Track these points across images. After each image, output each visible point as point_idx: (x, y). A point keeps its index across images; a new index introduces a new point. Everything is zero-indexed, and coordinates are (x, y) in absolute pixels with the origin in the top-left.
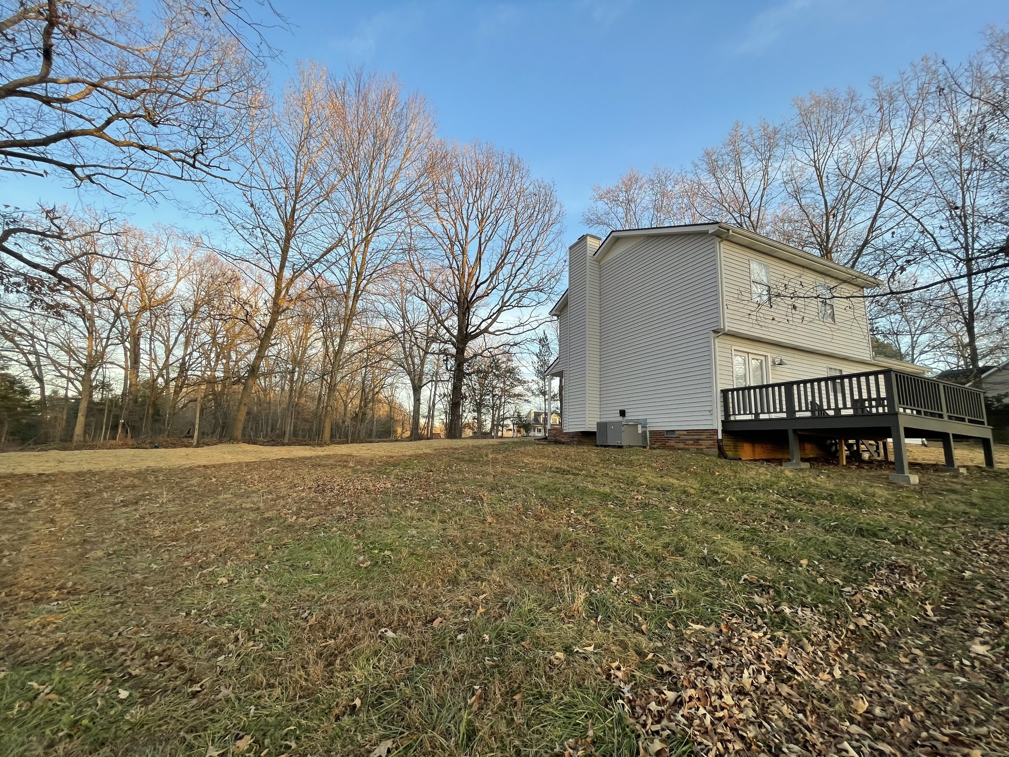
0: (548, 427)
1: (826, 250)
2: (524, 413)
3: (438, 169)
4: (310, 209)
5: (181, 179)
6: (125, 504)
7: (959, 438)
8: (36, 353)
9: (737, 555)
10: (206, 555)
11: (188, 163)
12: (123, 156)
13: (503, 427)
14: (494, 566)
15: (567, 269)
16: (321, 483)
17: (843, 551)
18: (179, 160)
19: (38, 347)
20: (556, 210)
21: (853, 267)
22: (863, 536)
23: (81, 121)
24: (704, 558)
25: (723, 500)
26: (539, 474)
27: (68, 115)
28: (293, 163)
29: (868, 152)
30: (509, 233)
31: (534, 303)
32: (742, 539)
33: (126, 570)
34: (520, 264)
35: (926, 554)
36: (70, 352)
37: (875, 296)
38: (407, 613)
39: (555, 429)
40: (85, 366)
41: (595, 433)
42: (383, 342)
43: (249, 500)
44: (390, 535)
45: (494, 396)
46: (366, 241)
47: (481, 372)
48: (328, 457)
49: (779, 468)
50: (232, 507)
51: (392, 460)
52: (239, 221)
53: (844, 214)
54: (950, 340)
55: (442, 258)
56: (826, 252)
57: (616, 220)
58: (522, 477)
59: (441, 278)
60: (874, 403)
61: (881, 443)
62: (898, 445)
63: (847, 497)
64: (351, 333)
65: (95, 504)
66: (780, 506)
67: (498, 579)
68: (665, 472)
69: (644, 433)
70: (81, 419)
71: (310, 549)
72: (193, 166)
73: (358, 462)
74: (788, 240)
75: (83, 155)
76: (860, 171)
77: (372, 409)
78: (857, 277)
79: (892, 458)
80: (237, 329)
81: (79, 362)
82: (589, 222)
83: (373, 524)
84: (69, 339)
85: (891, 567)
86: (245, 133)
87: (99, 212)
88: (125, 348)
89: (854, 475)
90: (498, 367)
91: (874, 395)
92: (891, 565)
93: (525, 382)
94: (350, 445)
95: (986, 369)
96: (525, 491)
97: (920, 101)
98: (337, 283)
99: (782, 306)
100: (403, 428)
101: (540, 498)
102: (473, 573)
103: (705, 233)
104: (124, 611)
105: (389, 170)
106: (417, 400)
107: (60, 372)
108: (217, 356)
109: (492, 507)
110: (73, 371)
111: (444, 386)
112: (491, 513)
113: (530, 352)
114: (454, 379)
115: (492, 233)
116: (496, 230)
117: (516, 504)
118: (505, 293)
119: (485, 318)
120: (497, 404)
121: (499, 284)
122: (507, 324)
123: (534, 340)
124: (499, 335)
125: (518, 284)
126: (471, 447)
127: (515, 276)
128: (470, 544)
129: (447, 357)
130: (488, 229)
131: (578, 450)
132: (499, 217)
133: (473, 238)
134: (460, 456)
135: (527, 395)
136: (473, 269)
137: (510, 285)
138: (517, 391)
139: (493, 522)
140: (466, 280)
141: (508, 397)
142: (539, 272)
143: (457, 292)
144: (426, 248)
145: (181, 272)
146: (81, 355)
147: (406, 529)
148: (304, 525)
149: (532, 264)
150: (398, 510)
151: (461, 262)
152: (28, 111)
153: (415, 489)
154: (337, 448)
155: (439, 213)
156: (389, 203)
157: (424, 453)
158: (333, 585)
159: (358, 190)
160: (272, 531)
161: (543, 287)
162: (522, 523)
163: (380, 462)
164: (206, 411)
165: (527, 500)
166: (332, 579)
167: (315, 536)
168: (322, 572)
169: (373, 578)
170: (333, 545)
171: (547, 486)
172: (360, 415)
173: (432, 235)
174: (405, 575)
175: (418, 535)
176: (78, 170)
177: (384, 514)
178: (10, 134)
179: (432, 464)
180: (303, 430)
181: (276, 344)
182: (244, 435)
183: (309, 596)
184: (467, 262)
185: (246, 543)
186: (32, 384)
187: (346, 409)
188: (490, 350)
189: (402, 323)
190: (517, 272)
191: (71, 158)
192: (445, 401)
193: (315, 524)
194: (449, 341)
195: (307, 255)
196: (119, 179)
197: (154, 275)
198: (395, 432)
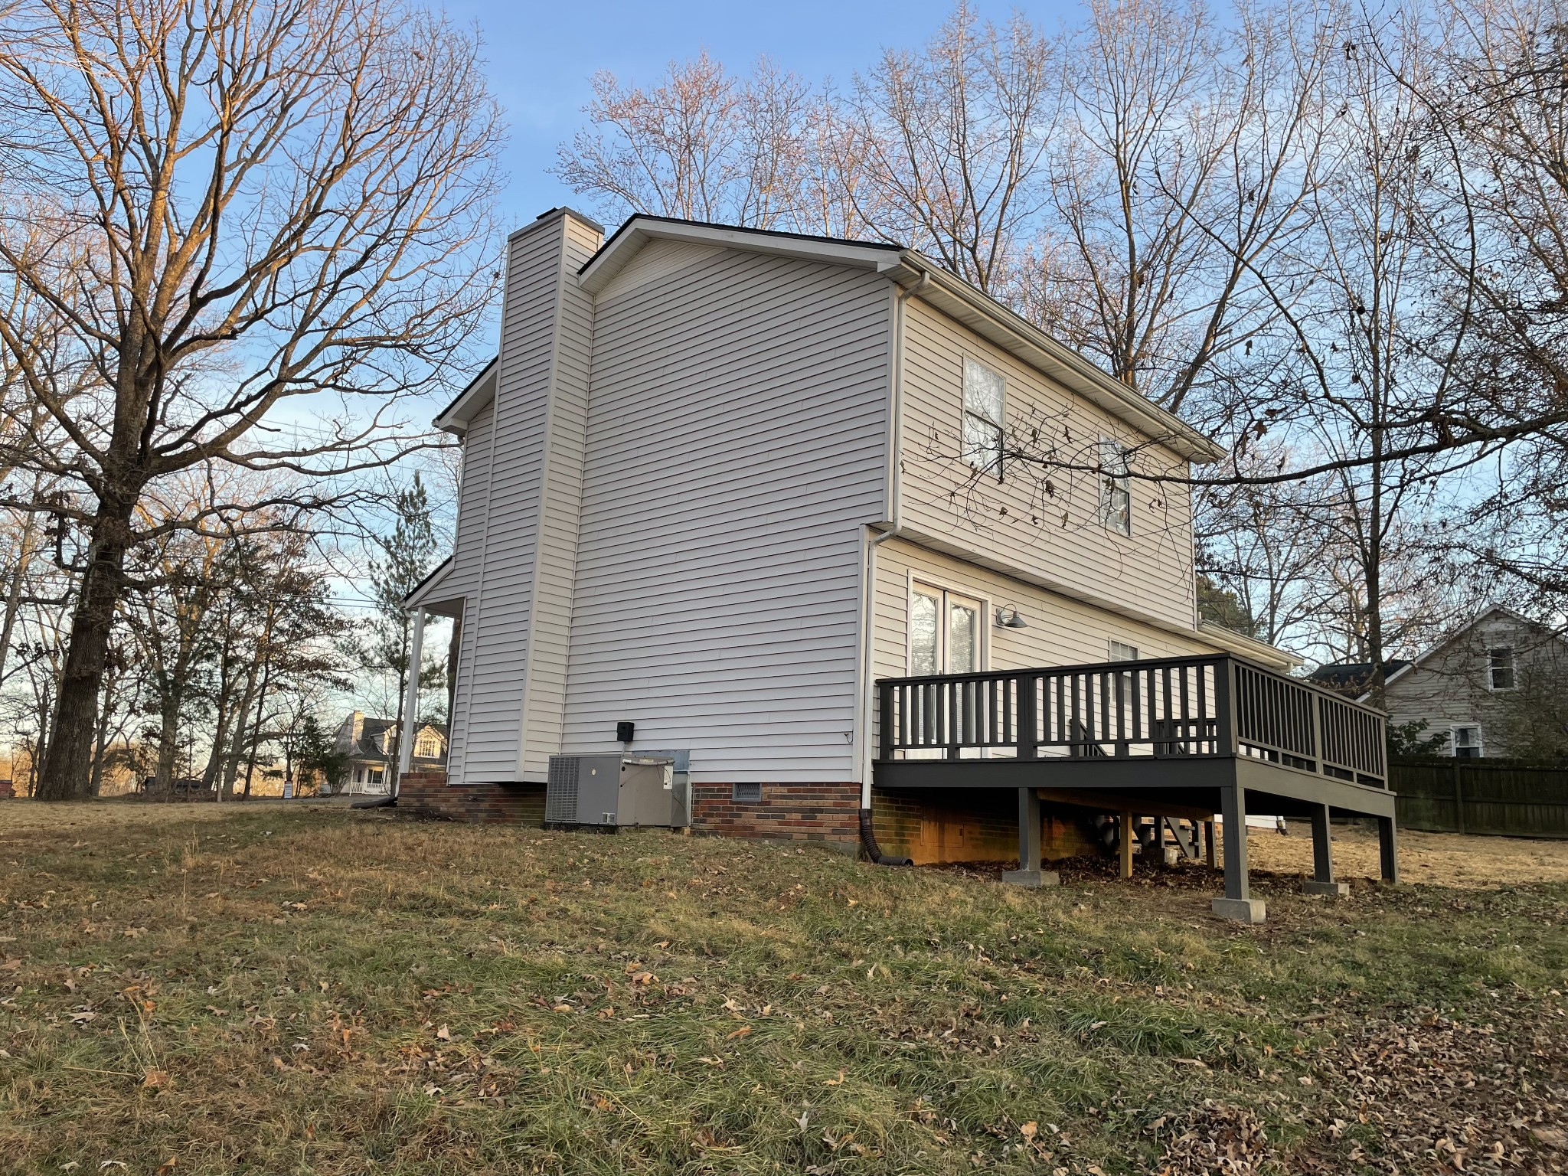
0: (406, 766)
1: (1126, 360)
2: (328, 722)
7: (1342, 815)
9: (879, 1126)
13: (251, 762)
15: (500, 299)
17: (1112, 1093)
20: (480, 115)
21: (1173, 409)
22: (1154, 1052)
24: (798, 1143)
25: (860, 974)
26: (352, 915)
29: (1219, 151)
30: (325, 153)
31: (389, 385)
32: (895, 1079)
34: (353, 258)
35: (1268, 1086)
37: (1209, 483)
39: (425, 774)
41: (540, 788)
45: (228, 663)
47: (188, 581)
49: (994, 884)
53: (1165, 283)
54: (1337, 598)
55: (75, 187)
56: (1126, 366)
57: (649, 185)
58: (292, 930)
59: (64, 250)
60: (1193, 731)
61: (1201, 825)
62: (1232, 828)
63: (1129, 956)
66: (988, 986)
68: (722, 900)
69: (680, 789)
74: (1051, 322)
76: (1202, 190)
78: (1180, 434)
79: (1220, 861)
82: (576, 174)
85: (1204, 1125)
89: (1147, 902)
90: (252, 573)
91: (1193, 714)
92: (1204, 1119)
93: (340, 624)
95: (1395, 665)
96: (296, 975)
97: (1317, 64)
99: (1024, 479)
101: (345, 994)
103: (869, 269)
109: (169, 1035)
111: (45, 620)
112: (160, 1057)
113: (366, 534)
114: (82, 598)
115: (266, 140)
116: (278, 133)
117: (258, 1018)
118: (295, 339)
119: (219, 408)
120: (237, 691)
121: (274, 306)
122: (292, 438)
123: (382, 497)
124: (263, 468)
125: (345, 317)
126: (121, 830)
127: (334, 292)
128: (67, 1166)
129: (61, 522)
131: (488, 840)
132: (293, 95)
133: (197, 144)
134: (76, 862)
135: (345, 665)
136: (186, 240)
137: (313, 317)
138: (312, 650)
139: (164, 1087)
140: (158, 275)
141: (280, 668)
142: (414, 294)
143: (120, 310)
144: (13, 140)
149: (392, 265)
151: (145, 214)
155: (81, 36)
161: (422, 340)
162: (268, 1082)
165: (300, 1004)
171: (373, 954)
173: (44, 105)
184: (166, 216)
188: (226, 513)
190: (341, 279)
192: (41, 670)
194: (75, 469)
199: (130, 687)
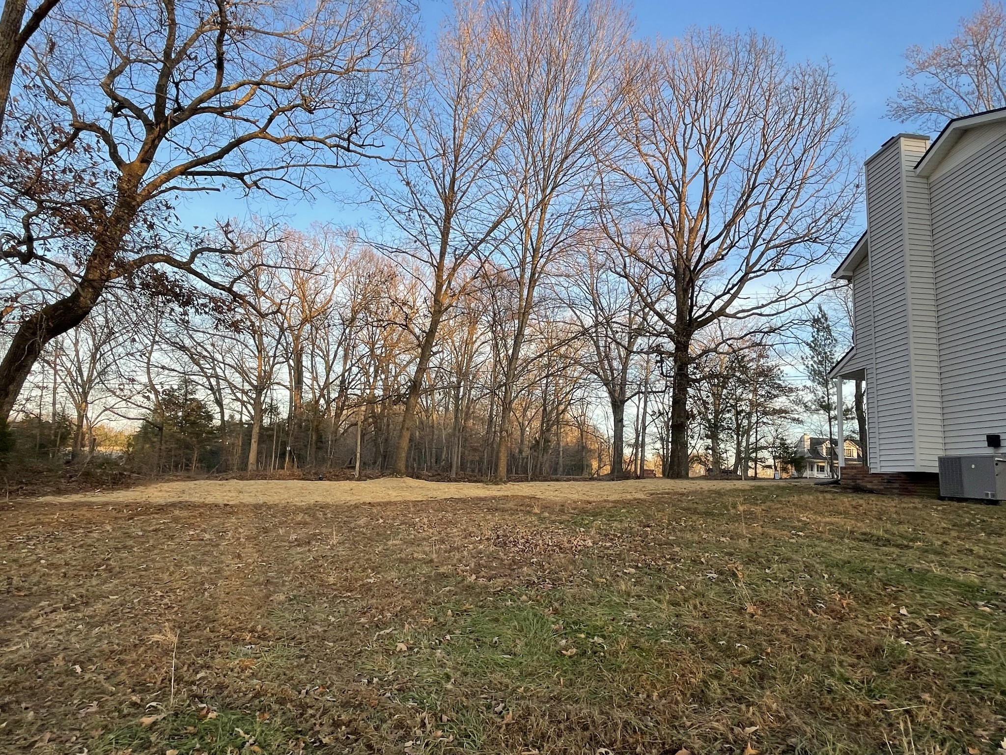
0: (840, 463)
2: (791, 440)
3: (638, 85)
4: (472, 175)
5: (336, 167)
6: (299, 543)
8: (217, 377)
10: (382, 612)
11: (342, 147)
12: (283, 153)
13: (755, 460)
14: (766, 684)
15: (862, 198)
16: (500, 533)
18: (335, 146)
19: (218, 370)
20: (836, 105)
23: (248, 124)
26: (831, 541)
27: (238, 122)
28: (451, 122)
30: (754, 157)
31: (803, 262)
33: (306, 619)
34: (775, 203)
36: (244, 373)
38: (635, 732)
39: (853, 467)
40: (255, 387)
41: (935, 475)
42: (569, 340)
43: (420, 549)
44: (600, 615)
45: (738, 413)
46: (543, 205)
47: (717, 376)
48: (506, 498)
50: (403, 556)
51: (590, 506)
52: (395, 205)
55: (649, 212)
58: (800, 546)
59: (647, 241)
64: (527, 331)
65: (273, 541)
67: (774, 706)
70: (254, 446)
71: (497, 620)
72: (348, 150)
73: (545, 508)
75: (250, 161)
77: (557, 434)
80: (395, 336)
81: (251, 384)
82: (900, 113)
83: (574, 596)
84: (242, 360)
86: (398, 98)
87: (264, 219)
88: (289, 365)
90: (744, 369)
93: (791, 390)
94: (532, 483)
96: (808, 568)
98: (507, 266)
100: (600, 461)
101: (838, 582)
102: (730, 690)
104: (308, 666)
105: (569, 102)
106: (619, 422)
107: (236, 396)
108: (376, 371)
109: (753, 589)
110: (246, 393)
111: (658, 399)
112: (752, 599)
113: (800, 341)
114: (674, 390)
115: (725, 161)
116: (730, 156)
117: (794, 588)
118: (751, 252)
119: (720, 294)
120: (743, 426)
121: (740, 238)
122: (756, 300)
123: (806, 321)
124: (744, 317)
125: (774, 234)
126: (706, 492)
127: (767, 223)
128: (721, 643)
129: (661, 357)
130: (718, 158)
131: (904, 505)
132: (735, 135)
133: (695, 176)
134: (691, 506)
135: (795, 410)
136: (695, 221)
137: (758, 239)
138: (778, 404)
139: (756, 614)
140: (686, 239)
141: (763, 414)
142: (810, 212)
143: (672, 260)
144: (624, 201)
145: (338, 275)
146: (253, 376)
147: (621, 609)
148: (486, 587)
149: (796, 200)
150: (607, 580)
151: (678, 214)
152: (207, 126)
153: (629, 551)
154: (516, 487)
155: (642, 148)
156: (570, 148)
157: (635, 499)
158: (530, 674)
159: (530, 139)
160: (450, 591)
161: (818, 234)
162: (807, 620)
163: (574, 509)
164: (366, 438)
165: (814, 584)
166: (528, 665)
167: (501, 604)
168: (515, 654)
169: (581, 674)
170: (525, 620)
171: (849, 562)
172: (542, 443)
173: (632, 183)
174: (627, 676)
175: (639, 619)
176: (246, 178)
177: (587, 583)
178: (193, 153)
179: (649, 515)
180: (472, 462)
181: (438, 352)
182: (407, 467)
183: (501, 683)
184: (686, 213)
185: (422, 604)
186: (214, 409)
187: (522, 434)
188: (729, 342)
189: (593, 312)
190: (770, 216)
191: (241, 166)
192: (660, 422)
193: (499, 589)
194: (664, 333)
195: (471, 235)
196: (281, 179)
197: (313, 281)
198: (590, 466)
199: (696, 428)
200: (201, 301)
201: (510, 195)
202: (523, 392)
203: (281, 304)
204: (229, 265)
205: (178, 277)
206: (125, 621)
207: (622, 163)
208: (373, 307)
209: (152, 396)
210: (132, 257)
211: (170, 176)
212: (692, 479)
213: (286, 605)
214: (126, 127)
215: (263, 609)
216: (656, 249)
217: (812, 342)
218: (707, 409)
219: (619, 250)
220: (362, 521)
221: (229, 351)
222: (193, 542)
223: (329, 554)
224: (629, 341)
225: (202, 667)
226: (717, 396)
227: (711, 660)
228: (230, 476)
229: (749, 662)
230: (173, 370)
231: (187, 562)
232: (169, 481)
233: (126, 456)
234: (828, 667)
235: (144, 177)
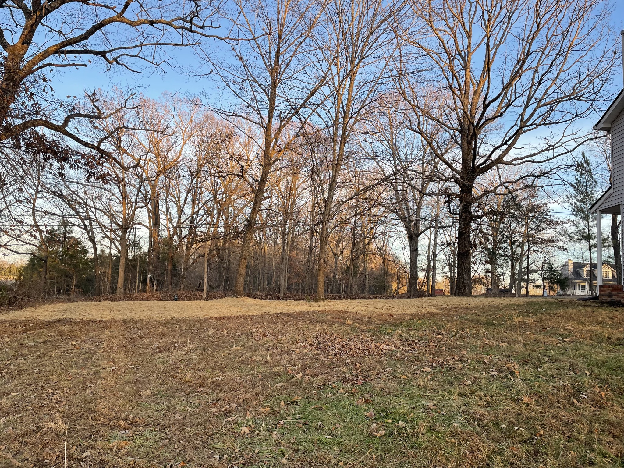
0: (600, 283)
2: (557, 265)
4: (293, 50)
5: (181, 45)
6: (160, 350)
8: (90, 219)
10: (228, 403)
11: (186, 29)
12: (138, 34)
13: (527, 281)
14: (539, 458)
15: (620, 62)
16: (321, 340)
18: (180, 27)
19: (90, 213)
23: (107, 10)
26: (592, 345)
27: (99, 8)
28: (275, 6)
30: (528, 29)
31: (569, 117)
33: (168, 409)
34: (546, 68)
36: (111, 216)
39: (609, 286)
40: (121, 227)
42: (374, 186)
43: (257, 353)
44: (403, 404)
45: (513, 243)
46: (351, 74)
47: (495, 213)
48: (324, 312)
50: (244, 358)
51: (392, 318)
52: (230, 77)
55: (439, 78)
58: (566, 349)
59: (438, 103)
64: (339, 179)
65: (140, 349)
70: (121, 274)
71: (320, 409)
72: (191, 30)
73: (356, 320)
75: (110, 40)
77: (364, 262)
80: (233, 186)
81: (117, 224)
83: (381, 389)
84: (109, 205)
87: (124, 90)
88: (148, 209)
90: (518, 207)
93: (557, 223)
94: (344, 301)
96: (574, 367)
98: (323, 126)
100: (399, 282)
101: (597, 377)
104: (171, 446)
106: (414, 251)
107: (105, 234)
108: (219, 213)
109: (528, 384)
110: (114, 232)
111: (446, 233)
112: (527, 391)
113: (566, 183)
114: (460, 224)
115: (504, 33)
116: (508, 29)
117: (562, 383)
118: (525, 109)
119: (498, 145)
120: (517, 254)
121: (516, 98)
122: (528, 149)
123: (571, 166)
124: (519, 164)
125: (545, 94)
126: (487, 307)
127: (539, 84)
128: (502, 426)
129: (449, 198)
130: (498, 31)
132: (512, 11)
133: (478, 46)
134: (475, 318)
135: (561, 240)
136: (478, 85)
137: (531, 98)
138: (546, 235)
139: (531, 403)
140: (470, 100)
141: (533, 243)
142: (576, 74)
143: (458, 119)
144: (419, 69)
145: (185, 135)
146: (119, 218)
147: (420, 399)
148: (311, 383)
149: (563, 65)
150: (407, 376)
151: (464, 80)
152: (74, 13)
153: (424, 353)
154: (331, 303)
155: (434, 24)
156: (374, 26)
157: (429, 313)
158: (348, 451)
159: (340, 18)
160: (282, 386)
161: (582, 93)
162: (573, 408)
163: (379, 320)
164: (212, 266)
165: (578, 379)
166: (346, 444)
167: (323, 396)
168: (336, 435)
169: (389, 450)
170: (343, 408)
171: (607, 362)
172: (352, 268)
173: (426, 54)
174: (426, 452)
175: (435, 407)
176: (108, 55)
177: (392, 379)
178: (64, 35)
179: (440, 326)
180: (296, 284)
181: (268, 197)
182: (245, 289)
183: (325, 458)
184: (470, 78)
185: (260, 396)
186: (89, 245)
187: (336, 262)
188: (506, 185)
189: (393, 162)
190: (542, 79)
191: (103, 46)
192: (448, 250)
193: (322, 384)
194: (451, 178)
195: (293, 100)
196: (136, 56)
197: (166, 141)
198: (390, 287)
199: (478, 255)
200: (75, 158)
201: (325, 66)
202: (337, 228)
203: (140, 159)
204: (96, 128)
205: (55, 138)
206: (24, 412)
207: (417, 38)
208: (214, 161)
209: (38, 235)
210: (18, 122)
211: (46, 54)
212: (475, 296)
213: (152, 399)
214: (10, 16)
215: (134, 402)
216: (445, 109)
217: (576, 183)
218: (486, 239)
219: (415, 111)
220: (211, 332)
221: (99, 198)
222: (75, 351)
223: (184, 358)
224: (422, 186)
225: (87, 447)
226: (495, 229)
227: (494, 440)
228: (102, 298)
229: (525, 442)
230: (54, 214)
231: (71, 366)
232: (52, 303)
233: (18, 283)
234: (590, 444)
235: (25, 57)
